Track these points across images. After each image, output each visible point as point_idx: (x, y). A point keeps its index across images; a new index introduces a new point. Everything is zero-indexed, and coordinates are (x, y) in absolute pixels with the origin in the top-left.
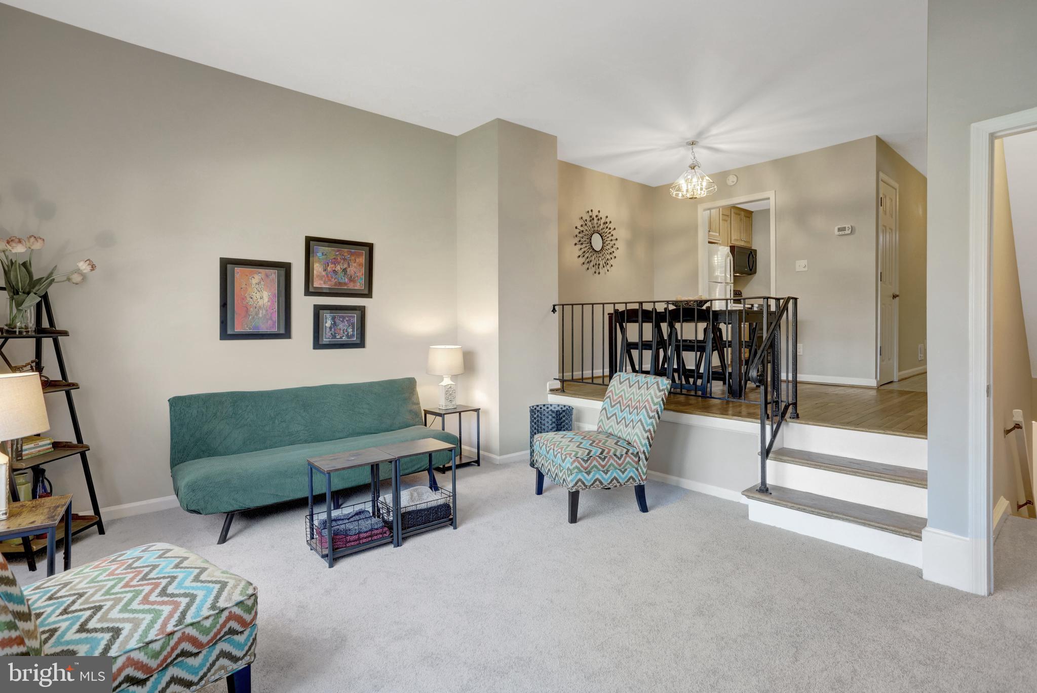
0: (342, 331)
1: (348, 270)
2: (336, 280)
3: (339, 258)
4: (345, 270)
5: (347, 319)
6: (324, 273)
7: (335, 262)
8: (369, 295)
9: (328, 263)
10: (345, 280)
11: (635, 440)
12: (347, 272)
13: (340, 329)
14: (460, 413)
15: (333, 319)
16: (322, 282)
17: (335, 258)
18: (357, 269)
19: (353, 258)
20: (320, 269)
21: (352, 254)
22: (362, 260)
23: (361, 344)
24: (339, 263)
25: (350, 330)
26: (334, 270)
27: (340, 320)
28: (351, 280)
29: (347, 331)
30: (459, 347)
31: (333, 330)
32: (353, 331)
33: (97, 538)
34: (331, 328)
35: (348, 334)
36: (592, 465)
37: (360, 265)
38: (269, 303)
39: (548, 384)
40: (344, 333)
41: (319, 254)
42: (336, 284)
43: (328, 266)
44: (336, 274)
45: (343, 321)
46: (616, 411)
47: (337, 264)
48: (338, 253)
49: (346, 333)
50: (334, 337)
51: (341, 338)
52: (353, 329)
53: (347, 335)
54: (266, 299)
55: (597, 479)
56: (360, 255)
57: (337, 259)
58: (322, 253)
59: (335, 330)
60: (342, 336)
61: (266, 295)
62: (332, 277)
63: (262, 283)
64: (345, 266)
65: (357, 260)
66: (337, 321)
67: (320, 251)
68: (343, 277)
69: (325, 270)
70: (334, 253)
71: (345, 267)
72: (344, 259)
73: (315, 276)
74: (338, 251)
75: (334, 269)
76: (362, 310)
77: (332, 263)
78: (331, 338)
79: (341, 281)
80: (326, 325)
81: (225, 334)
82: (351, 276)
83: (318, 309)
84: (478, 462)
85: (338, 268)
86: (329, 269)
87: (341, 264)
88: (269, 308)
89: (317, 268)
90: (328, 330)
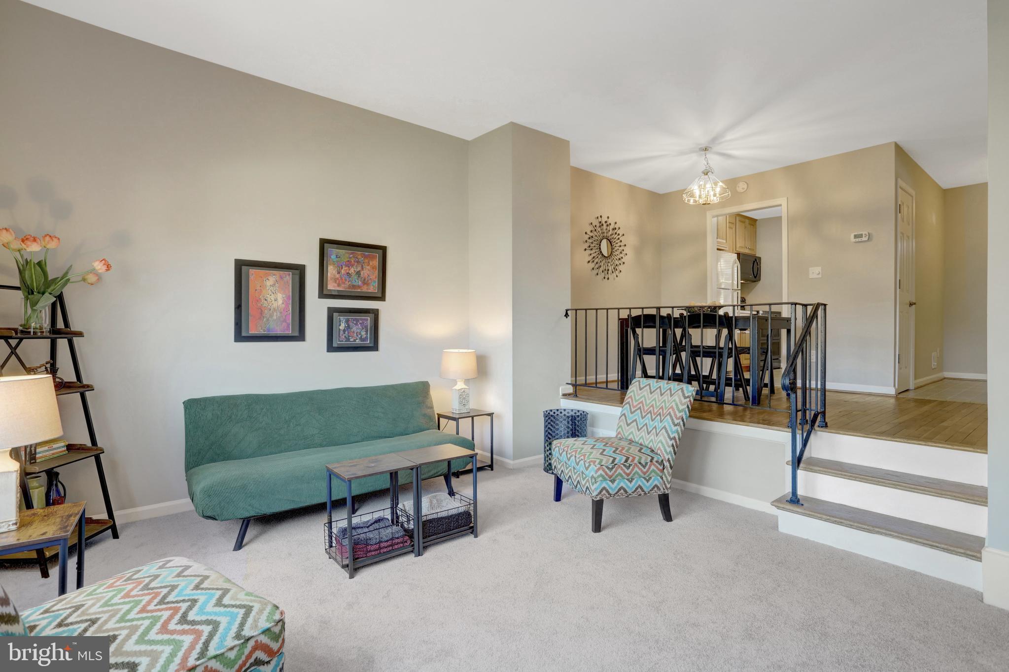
0: (355, 334)
1: (362, 273)
2: (349, 283)
3: (353, 261)
4: (358, 273)
5: (361, 322)
6: (338, 276)
7: (349, 264)
8: (382, 297)
9: (342, 265)
10: (358, 282)
11: (659, 447)
12: (360, 274)
13: (354, 332)
14: (473, 417)
15: (347, 321)
16: (336, 285)
17: (348, 261)
18: (370, 271)
19: (366, 261)
20: (334, 272)
21: (366, 257)
22: (376, 263)
23: (374, 347)
24: (352, 266)
25: (363, 333)
26: (348, 273)
27: (353, 323)
28: (365, 283)
29: (360, 334)
30: (473, 351)
31: (346, 332)
32: (367, 334)
33: (112, 542)
34: (344, 331)
35: (362, 336)
36: (617, 473)
37: (373, 268)
38: (284, 306)
39: (561, 389)
40: (357, 336)
41: (333, 257)
42: (349, 287)
43: (342, 268)
44: (350, 277)
45: (356, 324)
46: (637, 417)
47: (350, 267)
48: (351, 256)
49: (360, 336)
50: (348, 340)
51: (355, 341)
52: (367, 332)
53: (361, 339)
54: (280, 301)
55: (622, 488)
56: (373, 258)
57: (351, 261)
58: (336, 256)
59: (348, 333)
60: (355, 339)
61: (280, 297)
62: (346, 280)
63: (277, 285)
64: (359, 269)
65: (371, 263)
66: (351, 324)
67: (333, 253)
68: (357, 280)
69: (339, 273)
70: (347, 255)
71: (358, 270)
72: (358, 262)
73: (329, 279)
74: (352, 253)
75: (347, 271)
76: (375, 313)
77: (346, 266)
78: (344, 340)
79: (355, 284)
80: (340, 328)
81: (240, 337)
82: (365, 279)
83: (331, 311)
84: (491, 467)
85: (352, 271)
86: (343, 271)
87: (354, 267)
88: (284, 310)
89: (331, 271)
90: (341, 332)
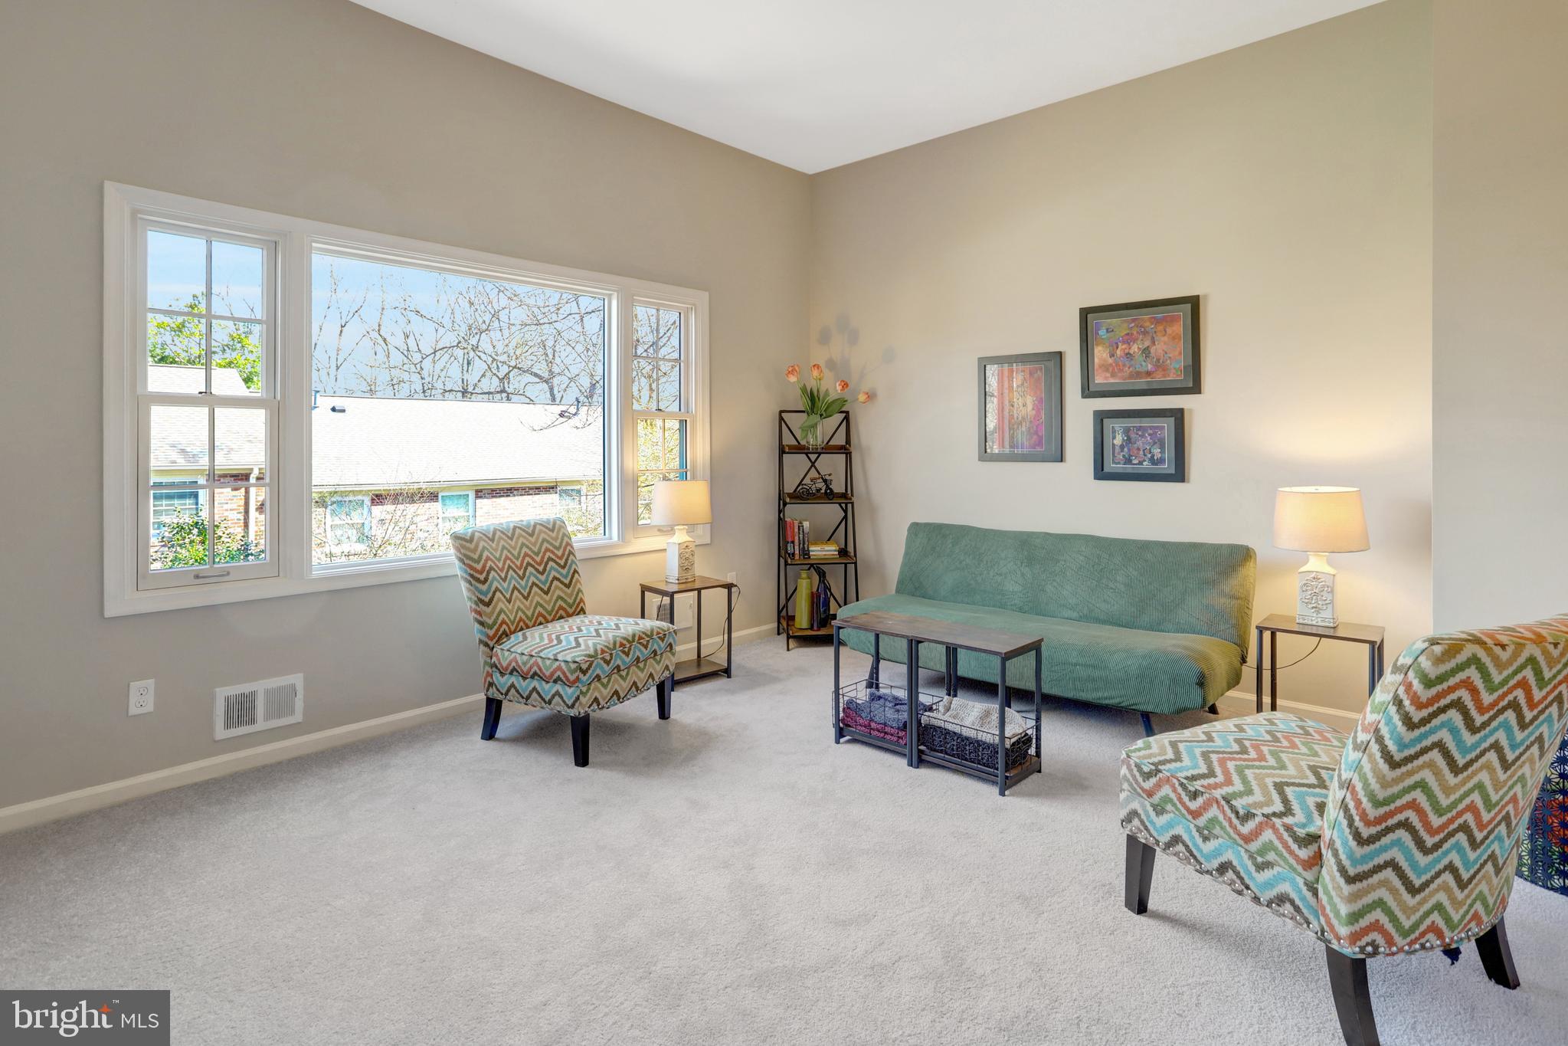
0: (1141, 452)
1: (1153, 350)
2: (1131, 369)
3: (1135, 333)
4: (1146, 352)
5: (1150, 432)
6: (1110, 361)
7: (1129, 339)
8: (1196, 388)
9: (1117, 343)
10: (1147, 366)
12: (1150, 353)
13: (1139, 449)
15: (1127, 431)
16: (1108, 375)
17: (1127, 334)
18: (1169, 348)
19: (1161, 328)
20: (1104, 355)
21: (1157, 322)
22: (1180, 328)
23: (1179, 475)
24: (1135, 341)
25: (1156, 451)
26: (1129, 353)
27: (1137, 434)
28: (1160, 365)
29: (1150, 453)
30: (1355, 489)
31: (1126, 449)
32: (1162, 452)
34: (1122, 447)
35: (1153, 456)
37: (1174, 338)
38: (1034, 412)
40: (1145, 455)
41: (1102, 332)
42: (1131, 376)
43: (1117, 348)
44: (1132, 359)
45: (1143, 436)
47: (1132, 343)
48: (1133, 325)
49: (1149, 456)
50: (1128, 461)
51: (1141, 463)
52: (1162, 447)
53: (1153, 461)
54: (1030, 407)
56: (1173, 320)
57: (1132, 334)
58: (1107, 330)
59: (1129, 450)
60: (1142, 459)
61: (1030, 400)
62: (1124, 365)
63: (1025, 384)
64: (1147, 343)
65: (1169, 331)
66: (1133, 436)
67: (1103, 326)
68: (1144, 363)
69: (1112, 355)
70: (1125, 325)
71: (1145, 346)
72: (1145, 333)
73: (1096, 366)
74: (1134, 321)
75: (1127, 351)
76: (1178, 415)
77: (1124, 342)
78: (1122, 462)
79: (1140, 370)
80: (1115, 442)
82: (1158, 360)
83: (1101, 417)
85: (1135, 348)
86: (1119, 352)
87: (1139, 342)
88: (1034, 418)
89: (1100, 354)
90: (1117, 449)
